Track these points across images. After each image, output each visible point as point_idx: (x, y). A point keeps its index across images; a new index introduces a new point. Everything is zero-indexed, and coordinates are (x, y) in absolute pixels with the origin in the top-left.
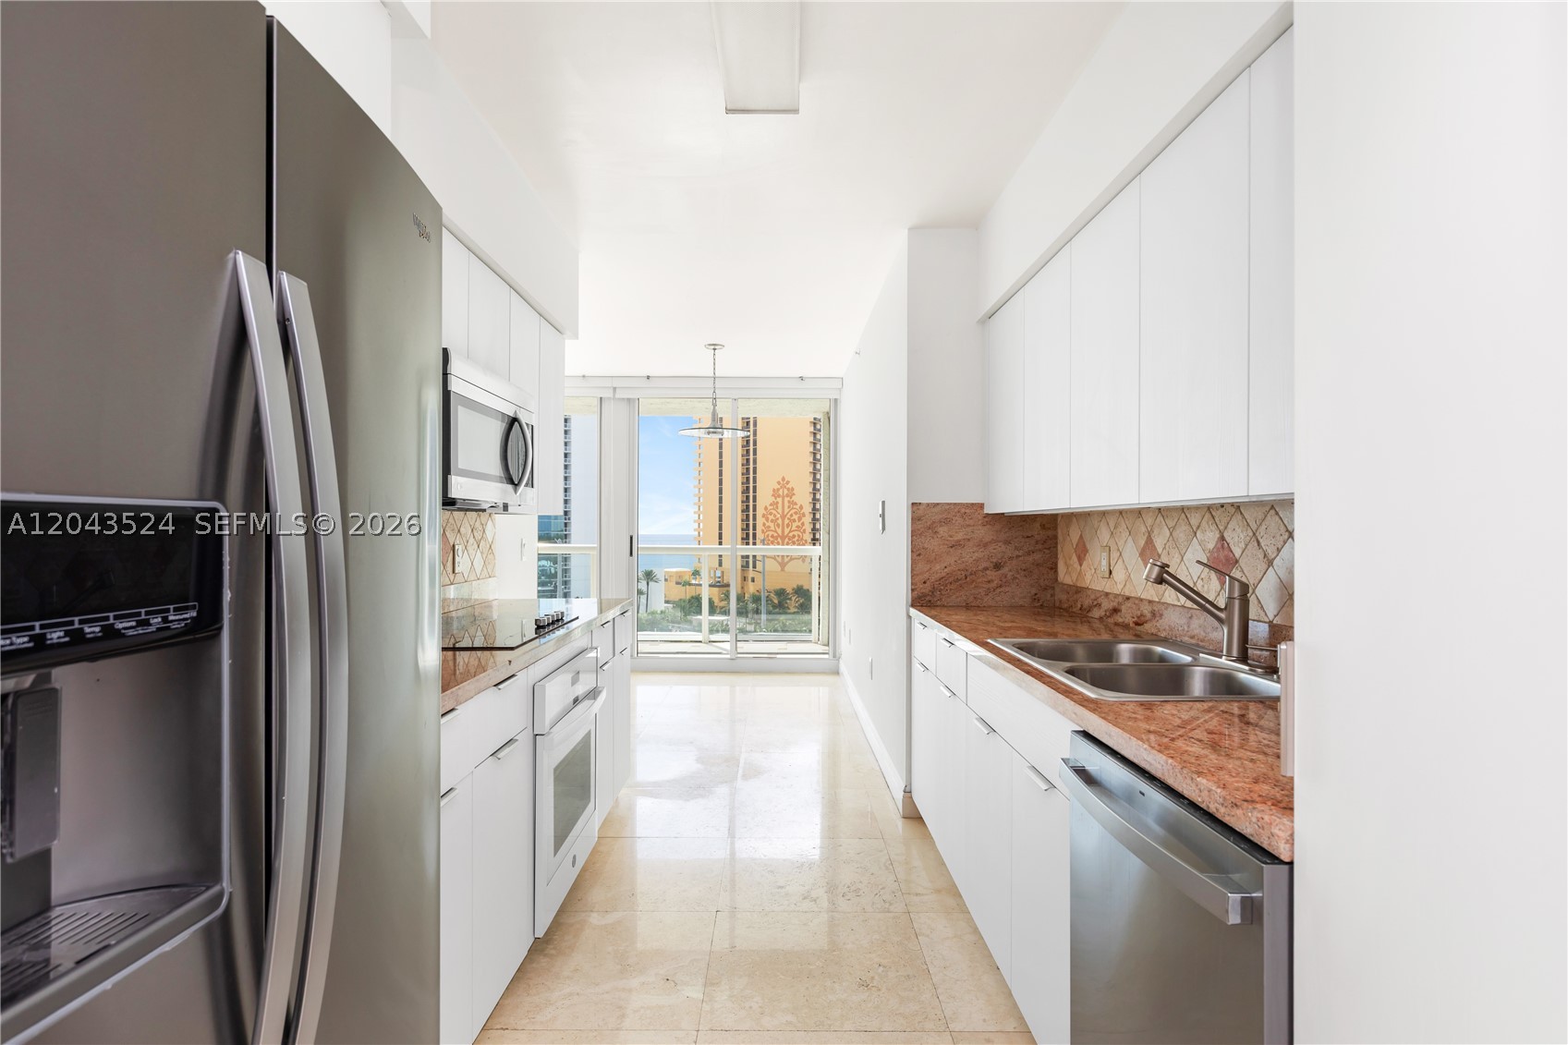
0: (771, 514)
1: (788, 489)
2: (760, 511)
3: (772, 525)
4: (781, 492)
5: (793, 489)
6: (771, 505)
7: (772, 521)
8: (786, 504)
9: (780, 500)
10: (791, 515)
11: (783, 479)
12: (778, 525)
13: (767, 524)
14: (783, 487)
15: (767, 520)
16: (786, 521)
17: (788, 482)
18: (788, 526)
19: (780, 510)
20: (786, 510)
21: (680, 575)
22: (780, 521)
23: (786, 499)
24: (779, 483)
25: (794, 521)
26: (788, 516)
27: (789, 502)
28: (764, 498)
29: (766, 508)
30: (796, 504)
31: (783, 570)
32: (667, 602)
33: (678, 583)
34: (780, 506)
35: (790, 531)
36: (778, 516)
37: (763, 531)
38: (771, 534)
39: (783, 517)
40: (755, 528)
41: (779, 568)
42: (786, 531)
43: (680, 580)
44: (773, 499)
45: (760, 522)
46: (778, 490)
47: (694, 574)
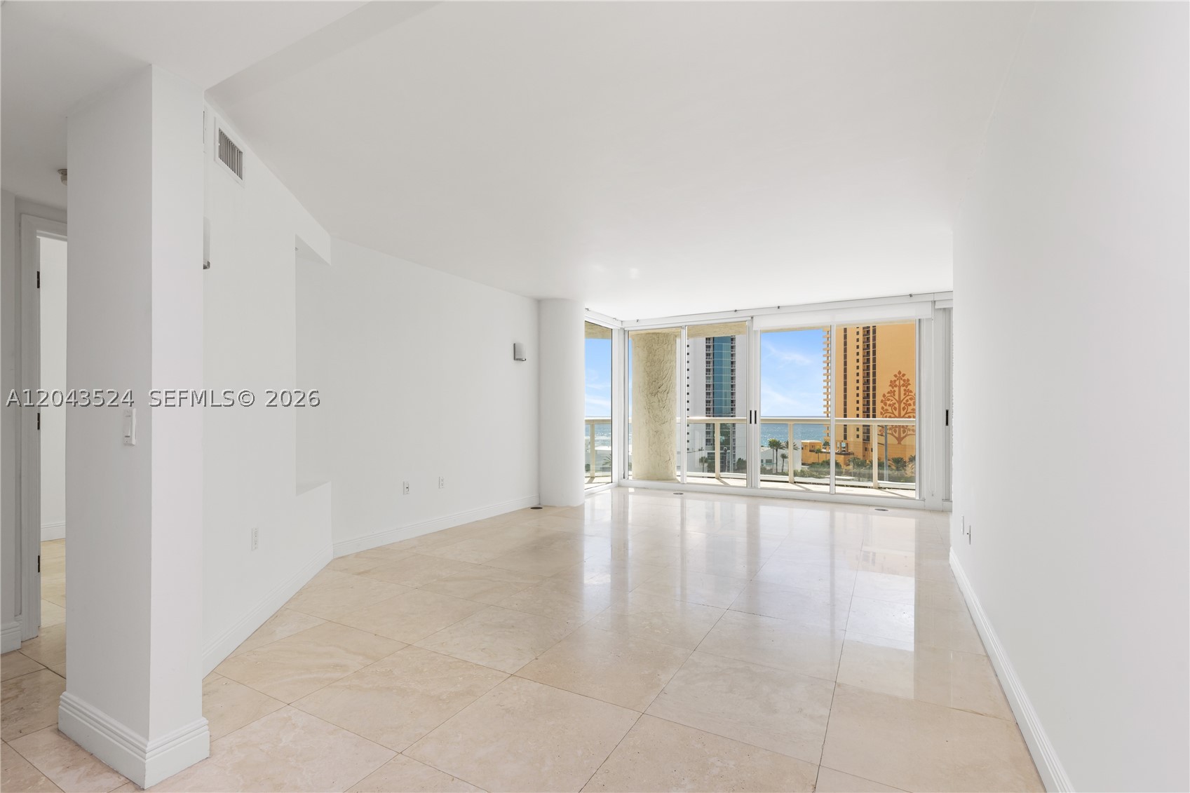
0: (889, 400)
1: (904, 380)
2: (879, 398)
3: (889, 409)
4: (897, 383)
5: (908, 380)
6: (888, 393)
7: (890, 405)
8: (902, 392)
9: (896, 389)
10: (907, 401)
11: (900, 373)
12: (895, 409)
13: (885, 408)
14: (900, 379)
15: (885, 404)
16: (902, 405)
17: (904, 375)
18: (904, 409)
19: (897, 397)
20: (902, 397)
21: (813, 445)
22: (897, 405)
23: (902, 389)
24: (895, 376)
25: (910, 405)
26: (904, 401)
27: (905, 390)
28: (882, 387)
29: (884, 396)
30: (911, 392)
31: (899, 443)
32: (803, 464)
33: (810, 451)
34: (897, 393)
35: (906, 413)
36: (894, 401)
37: (881, 413)
38: (888, 415)
39: (900, 402)
40: (874, 410)
41: (896, 442)
42: (903, 413)
43: (812, 449)
44: (891, 388)
45: (879, 406)
46: (895, 381)
47: (824, 445)
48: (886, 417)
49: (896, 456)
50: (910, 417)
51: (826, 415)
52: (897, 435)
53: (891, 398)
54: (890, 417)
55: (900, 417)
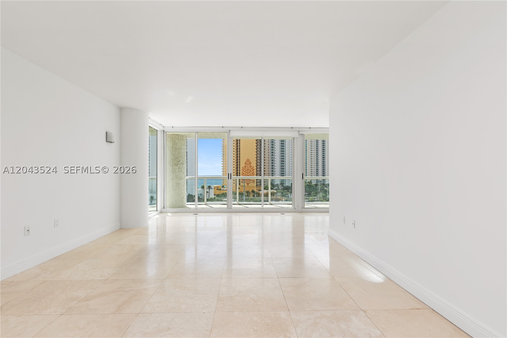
0: (244, 169)
1: (249, 162)
2: (241, 168)
3: (245, 172)
4: (247, 163)
5: (251, 162)
6: (244, 167)
7: (245, 171)
8: (249, 166)
9: (247, 165)
10: (250, 170)
11: (248, 159)
12: (247, 173)
13: (243, 172)
14: (248, 161)
15: (243, 171)
16: (249, 171)
17: (249, 160)
18: (249, 172)
19: (247, 168)
20: (249, 168)
21: (218, 187)
22: (247, 171)
23: (249, 165)
24: (247, 160)
25: (251, 171)
26: (249, 170)
27: (250, 166)
28: (242, 165)
29: (243, 168)
30: (252, 166)
31: (248, 185)
32: (214, 195)
33: (217, 189)
34: (247, 167)
35: (250, 174)
36: (246, 170)
37: (242, 174)
38: (244, 175)
39: (248, 170)
40: (240, 173)
41: (247, 185)
42: (249, 174)
43: (218, 189)
44: (245, 165)
45: (241, 171)
46: (246, 162)
47: (222, 187)
48: (243, 176)
49: (247, 190)
50: (251, 176)
51: (223, 175)
52: (247, 182)
53: (245, 169)
54: (245, 176)
55: (248, 176)
